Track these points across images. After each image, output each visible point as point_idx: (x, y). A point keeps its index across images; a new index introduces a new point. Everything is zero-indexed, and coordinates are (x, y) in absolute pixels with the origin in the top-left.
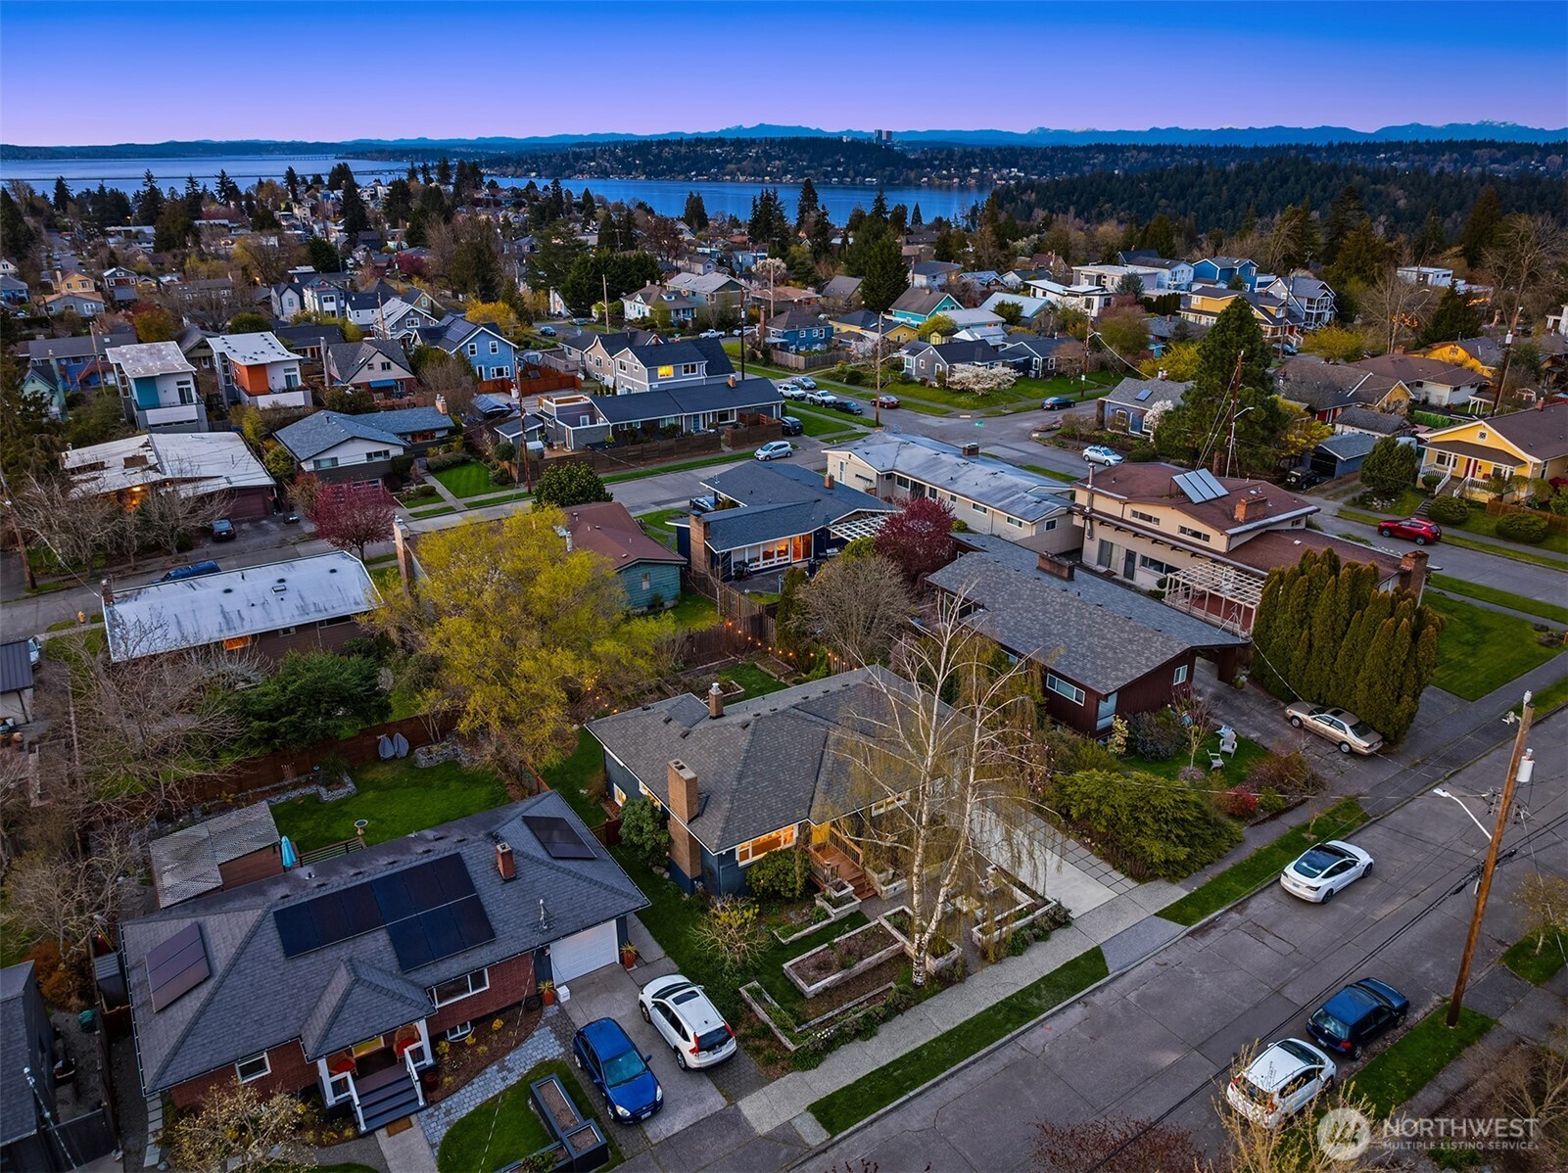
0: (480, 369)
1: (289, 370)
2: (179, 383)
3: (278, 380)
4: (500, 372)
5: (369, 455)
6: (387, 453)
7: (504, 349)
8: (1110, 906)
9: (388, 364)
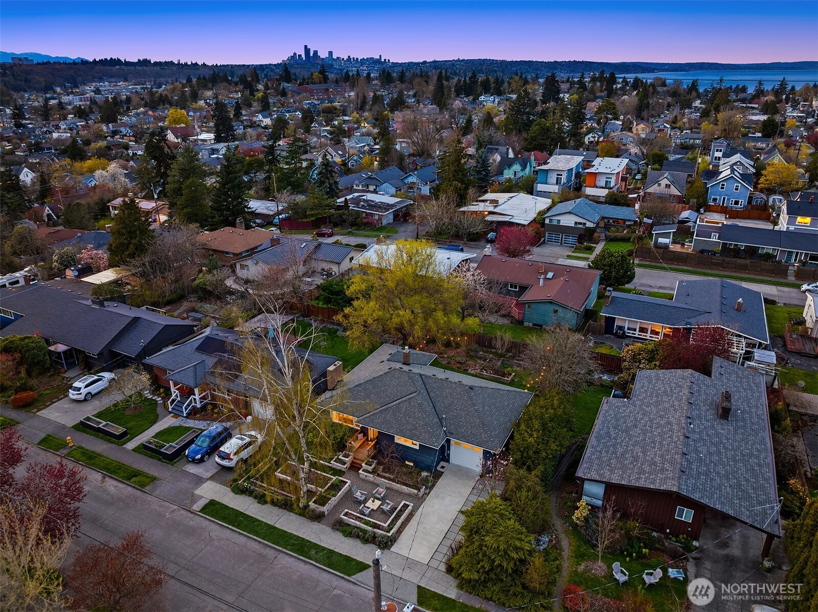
0: (724, 198)
1: (609, 178)
2: (558, 175)
3: (601, 182)
4: (737, 203)
5: (576, 223)
6: (585, 224)
9: (669, 185)
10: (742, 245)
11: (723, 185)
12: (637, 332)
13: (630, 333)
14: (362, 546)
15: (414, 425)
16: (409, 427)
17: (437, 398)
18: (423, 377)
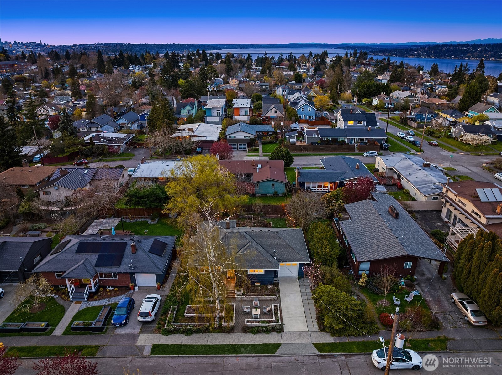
0: (304, 116)
1: (246, 110)
2: (217, 111)
3: (243, 113)
4: (310, 117)
5: (244, 136)
6: (250, 136)
7: (313, 110)
8: (301, 334)
9: (277, 111)
10: (330, 138)
11: (303, 109)
12: (317, 188)
13: (313, 189)
14: (277, 334)
15: (259, 261)
16: (257, 262)
17: (262, 242)
18: (247, 233)
